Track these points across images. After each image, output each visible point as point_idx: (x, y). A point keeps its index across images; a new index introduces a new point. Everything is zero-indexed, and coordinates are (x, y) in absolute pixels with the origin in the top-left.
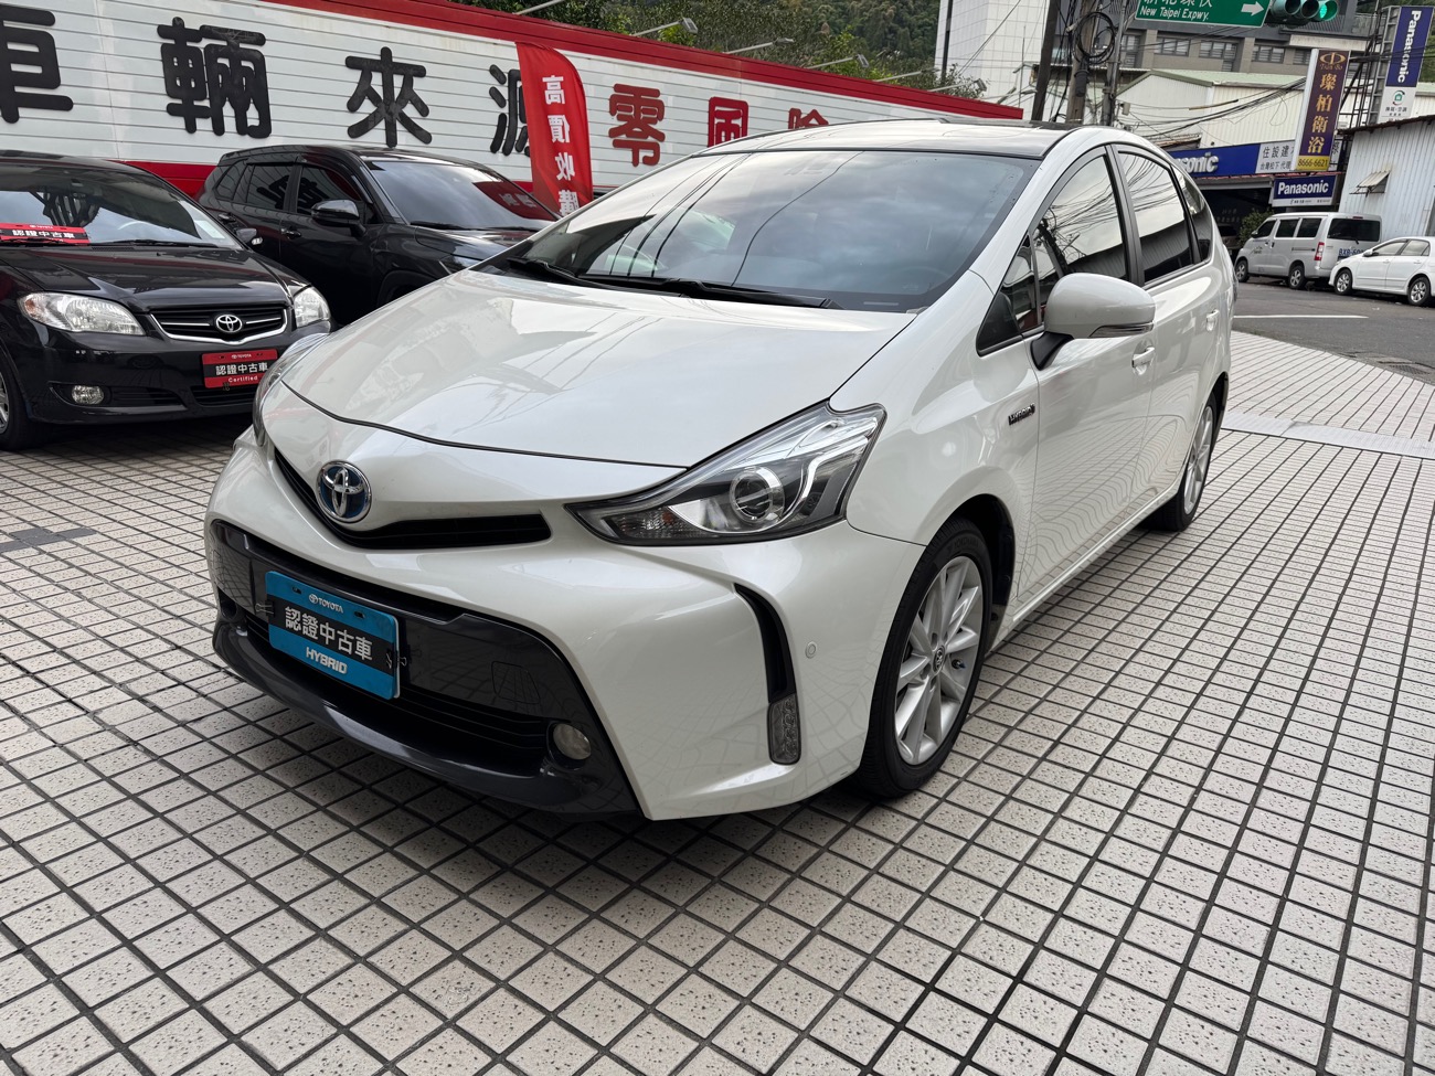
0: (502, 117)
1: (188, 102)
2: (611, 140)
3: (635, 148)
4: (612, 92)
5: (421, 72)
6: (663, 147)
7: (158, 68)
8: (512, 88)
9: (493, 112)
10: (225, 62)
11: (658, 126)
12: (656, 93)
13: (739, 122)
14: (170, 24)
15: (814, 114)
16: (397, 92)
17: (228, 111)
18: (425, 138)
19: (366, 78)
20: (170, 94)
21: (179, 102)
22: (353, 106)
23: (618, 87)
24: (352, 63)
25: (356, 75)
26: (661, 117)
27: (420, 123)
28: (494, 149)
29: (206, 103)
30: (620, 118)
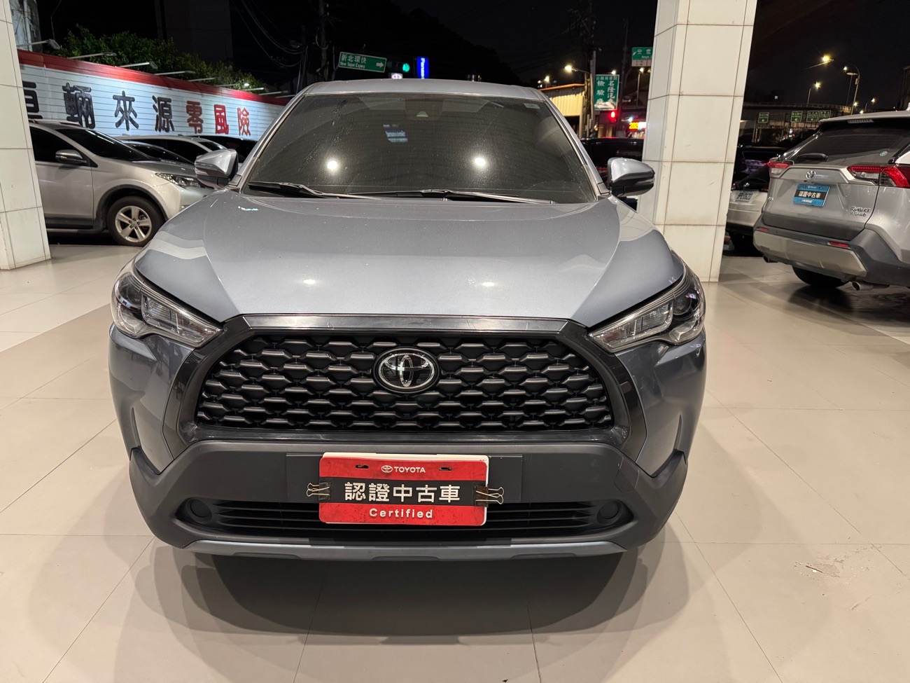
0: (157, 116)
1: (72, 115)
2: (187, 124)
3: (195, 126)
4: (187, 104)
5: (134, 100)
6: (204, 125)
7: (63, 103)
8: (159, 104)
9: (155, 114)
10: (80, 99)
11: (201, 117)
12: (199, 104)
13: (223, 114)
14: (65, 85)
15: (245, 110)
16: (128, 108)
17: (83, 119)
18: (137, 126)
19: (119, 103)
20: (67, 113)
21: (69, 116)
22: (116, 116)
23: (188, 102)
24: (115, 97)
25: (117, 101)
26: (201, 114)
27: (135, 120)
28: (156, 130)
29: (76, 116)
30: (190, 114)
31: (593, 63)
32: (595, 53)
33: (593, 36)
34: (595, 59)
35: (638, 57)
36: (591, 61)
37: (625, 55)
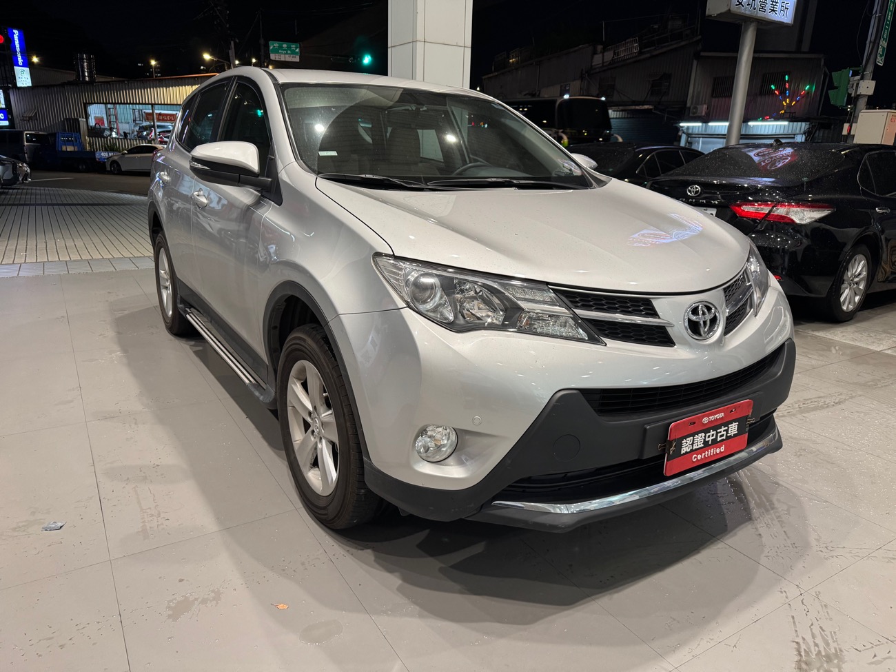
31: (232, 53)
32: (232, 43)
33: (228, 26)
34: (233, 49)
35: (276, 51)
36: (230, 51)
37: (262, 47)
